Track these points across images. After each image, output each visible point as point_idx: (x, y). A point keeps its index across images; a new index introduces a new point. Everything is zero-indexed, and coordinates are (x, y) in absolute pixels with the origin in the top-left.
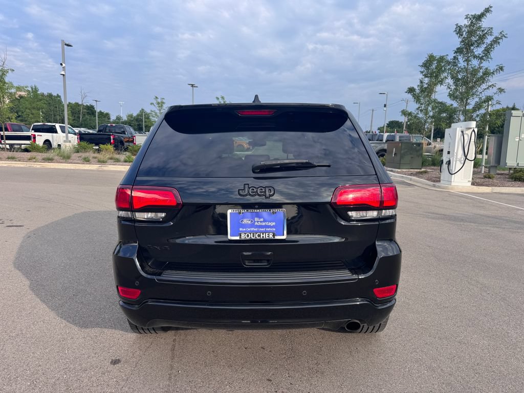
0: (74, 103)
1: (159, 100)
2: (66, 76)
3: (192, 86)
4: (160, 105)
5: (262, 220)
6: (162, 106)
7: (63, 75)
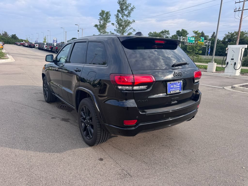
5: (176, 85)
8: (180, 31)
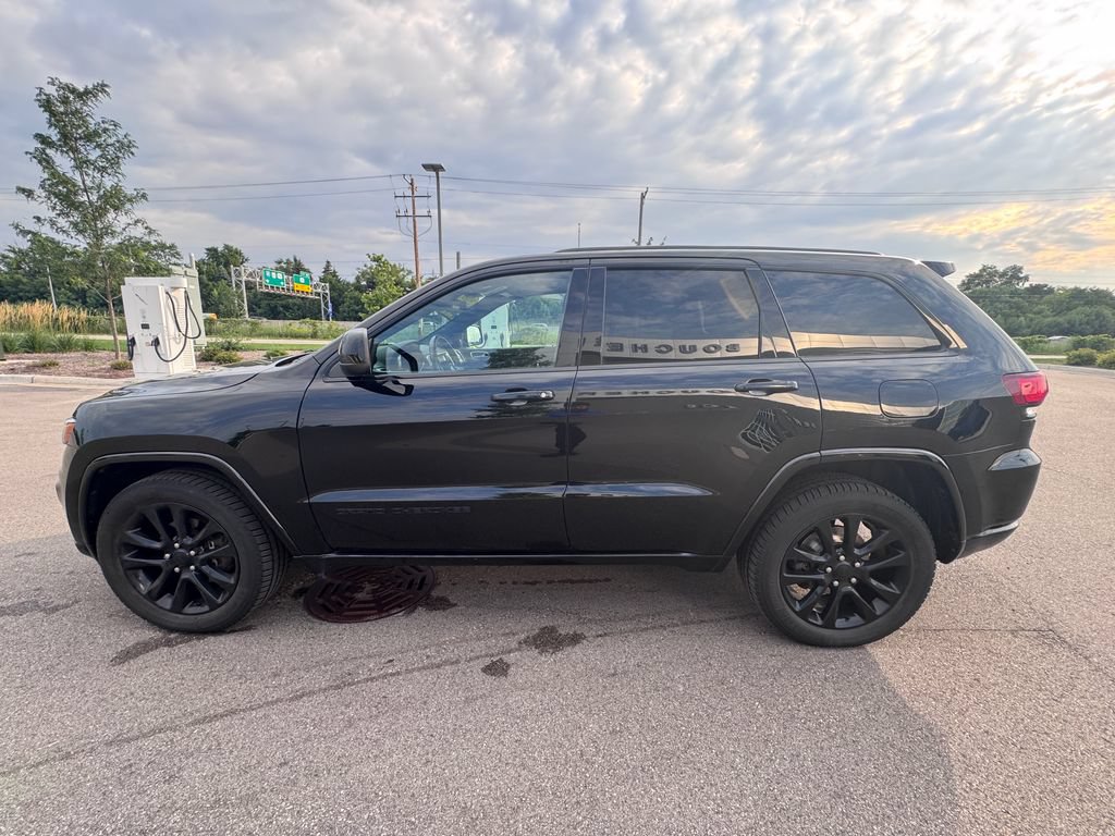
8: (219, 250)
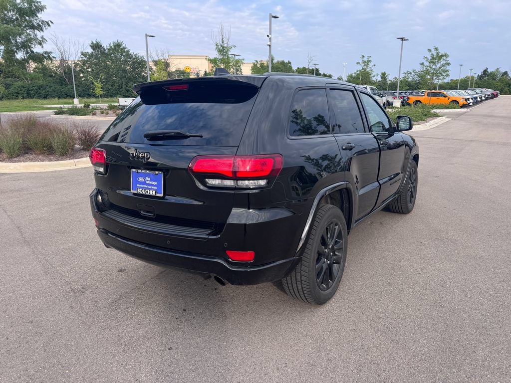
0: (302, 67)
1: (366, 59)
2: (272, 46)
3: (402, 39)
4: (366, 64)
5: (150, 179)
6: (368, 64)
7: (269, 45)
